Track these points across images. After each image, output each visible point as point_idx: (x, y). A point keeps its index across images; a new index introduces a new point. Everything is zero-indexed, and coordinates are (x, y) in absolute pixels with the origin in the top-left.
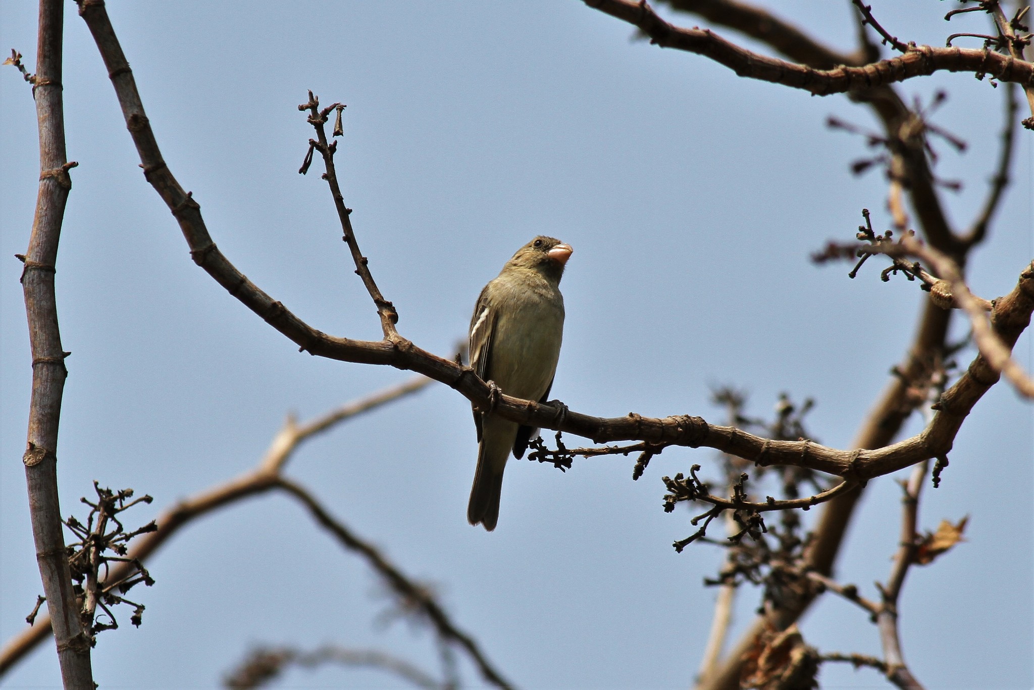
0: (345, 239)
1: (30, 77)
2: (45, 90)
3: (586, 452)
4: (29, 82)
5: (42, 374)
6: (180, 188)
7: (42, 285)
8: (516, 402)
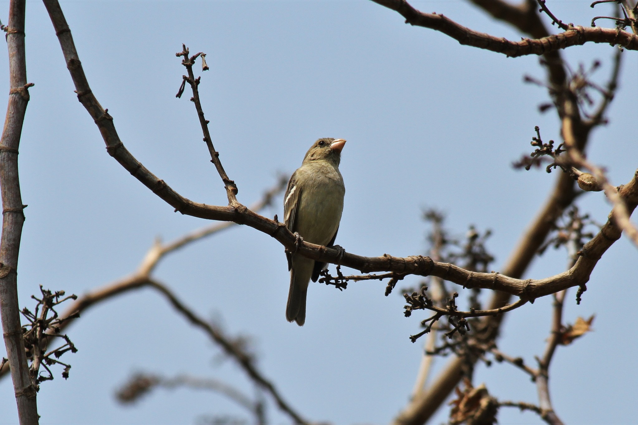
0: (205, 140)
1: (4, 27)
2: (14, 36)
3: (356, 278)
4: (3, 30)
5: (9, 219)
6: (100, 107)
7: (9, 162)
8: (312, 246)
